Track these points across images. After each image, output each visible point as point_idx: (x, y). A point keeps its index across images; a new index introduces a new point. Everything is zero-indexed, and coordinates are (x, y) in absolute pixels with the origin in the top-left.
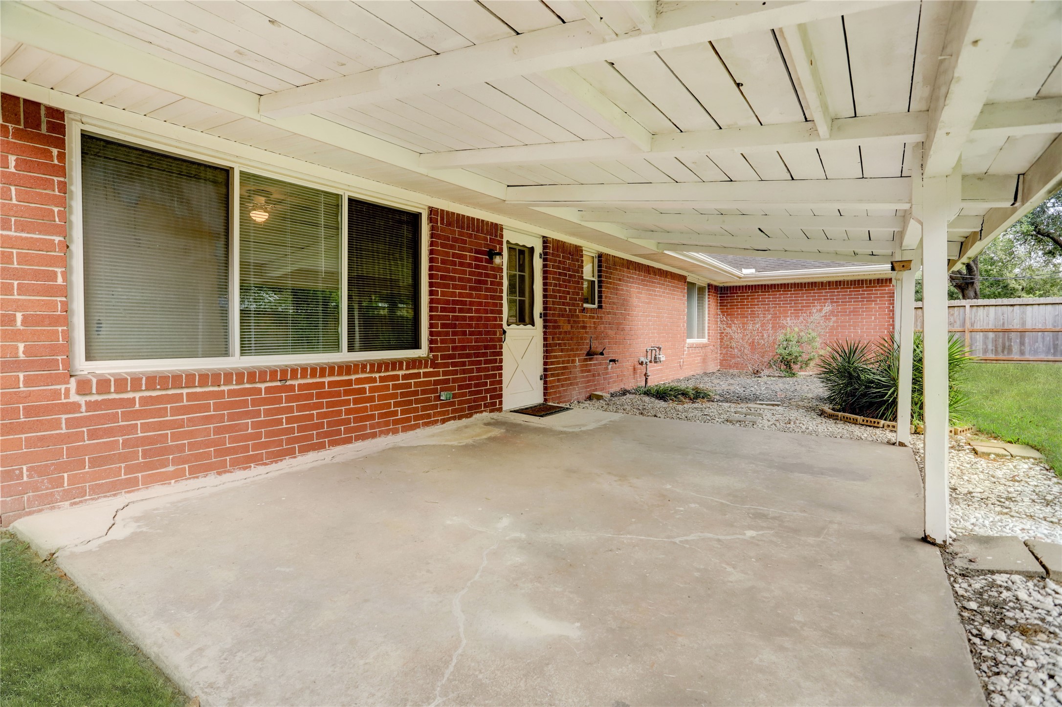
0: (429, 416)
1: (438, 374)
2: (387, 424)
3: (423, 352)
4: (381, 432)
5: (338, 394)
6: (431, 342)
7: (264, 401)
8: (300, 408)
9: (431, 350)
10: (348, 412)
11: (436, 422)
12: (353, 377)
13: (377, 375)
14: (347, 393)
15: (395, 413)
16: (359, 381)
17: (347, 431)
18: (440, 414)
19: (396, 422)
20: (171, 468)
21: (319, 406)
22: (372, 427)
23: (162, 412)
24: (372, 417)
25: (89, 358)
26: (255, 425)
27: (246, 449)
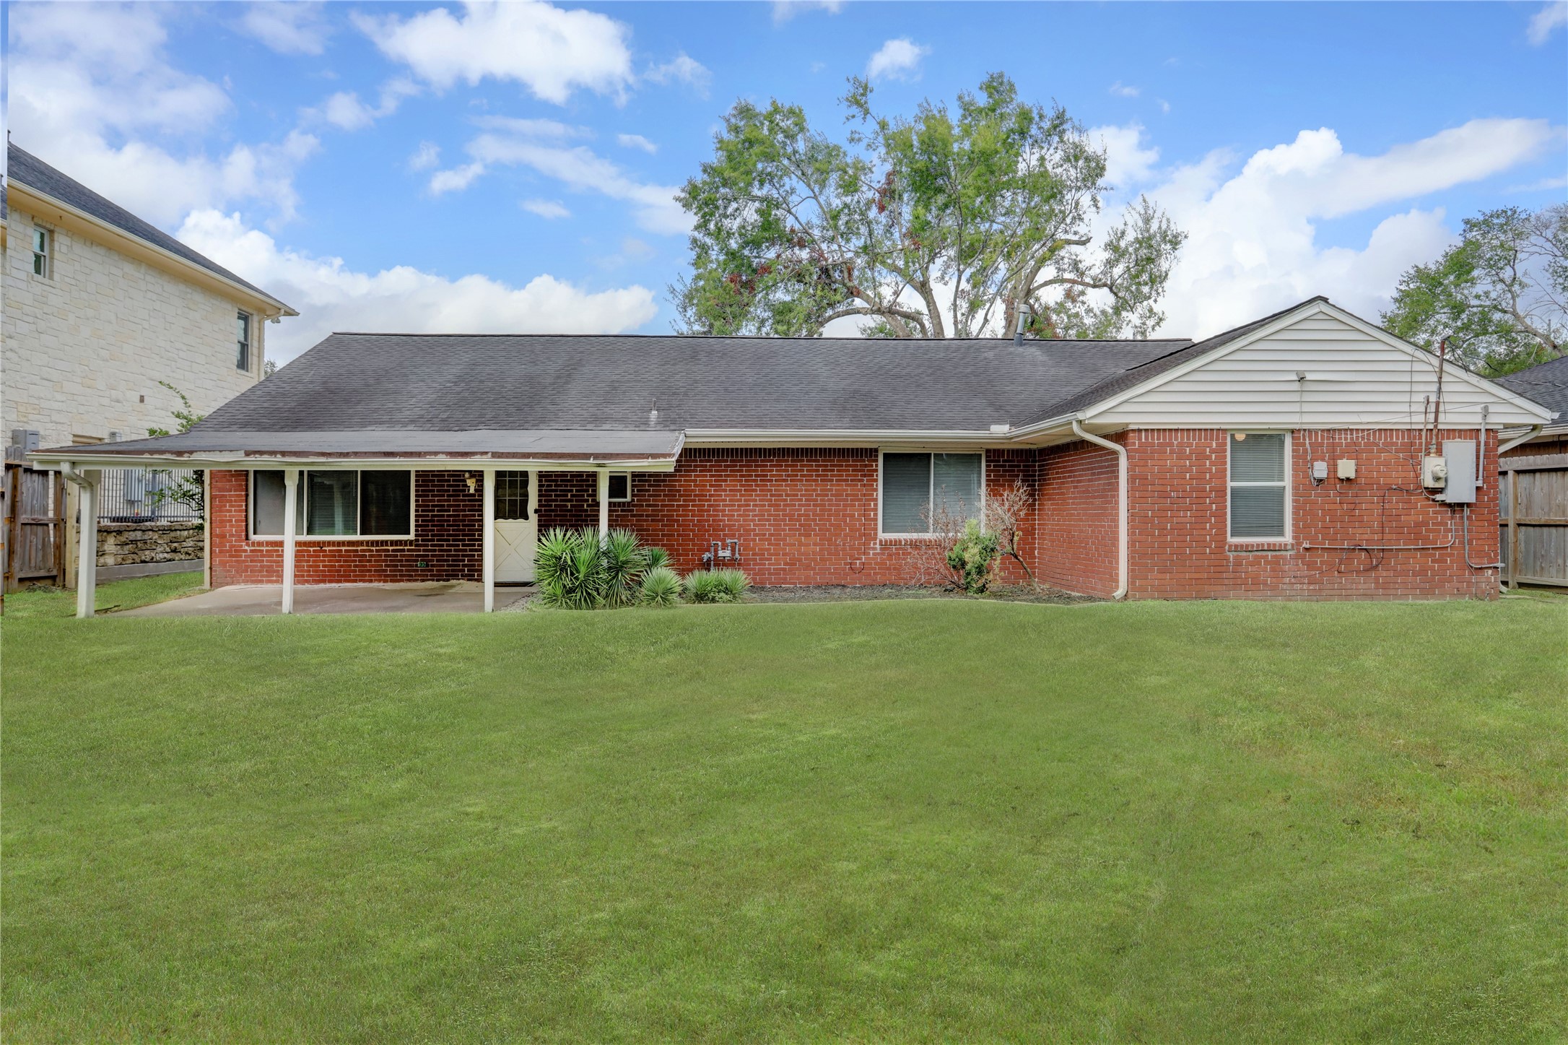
0: (411, 576)
1: (419, 551)
2: (380, 576)
3: (412, 536)
4: (376, 580)
5: (350, 556)
6: (416, 531)
7: (312, 556)
8: (329, 561)
9: (416, 535)
10: (355, 566)
11: (416, 580)
12: (359, 548)
13: (374, 548)
14: (354, 556)
15: (386, 571)
16: (362, 551)
17: (354, 576)
18: (419, 575)
19: (386, 576)
20: (274, 578)
21: (340, 561)
22: (370, 576)
23: (272, 556)
24: (370, 571)
25: (255, 533)
26: (308, 566)
27: (303, 576)
